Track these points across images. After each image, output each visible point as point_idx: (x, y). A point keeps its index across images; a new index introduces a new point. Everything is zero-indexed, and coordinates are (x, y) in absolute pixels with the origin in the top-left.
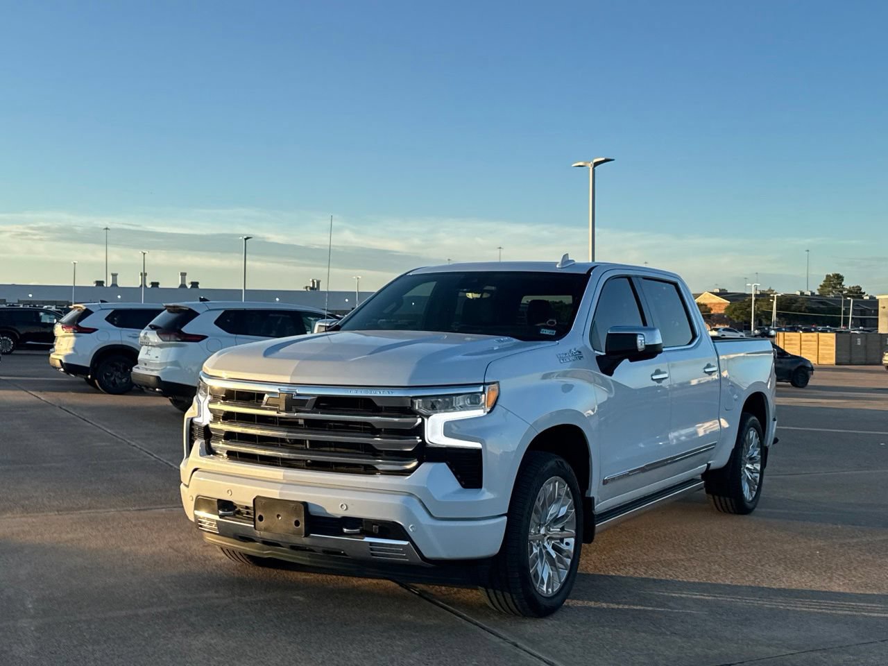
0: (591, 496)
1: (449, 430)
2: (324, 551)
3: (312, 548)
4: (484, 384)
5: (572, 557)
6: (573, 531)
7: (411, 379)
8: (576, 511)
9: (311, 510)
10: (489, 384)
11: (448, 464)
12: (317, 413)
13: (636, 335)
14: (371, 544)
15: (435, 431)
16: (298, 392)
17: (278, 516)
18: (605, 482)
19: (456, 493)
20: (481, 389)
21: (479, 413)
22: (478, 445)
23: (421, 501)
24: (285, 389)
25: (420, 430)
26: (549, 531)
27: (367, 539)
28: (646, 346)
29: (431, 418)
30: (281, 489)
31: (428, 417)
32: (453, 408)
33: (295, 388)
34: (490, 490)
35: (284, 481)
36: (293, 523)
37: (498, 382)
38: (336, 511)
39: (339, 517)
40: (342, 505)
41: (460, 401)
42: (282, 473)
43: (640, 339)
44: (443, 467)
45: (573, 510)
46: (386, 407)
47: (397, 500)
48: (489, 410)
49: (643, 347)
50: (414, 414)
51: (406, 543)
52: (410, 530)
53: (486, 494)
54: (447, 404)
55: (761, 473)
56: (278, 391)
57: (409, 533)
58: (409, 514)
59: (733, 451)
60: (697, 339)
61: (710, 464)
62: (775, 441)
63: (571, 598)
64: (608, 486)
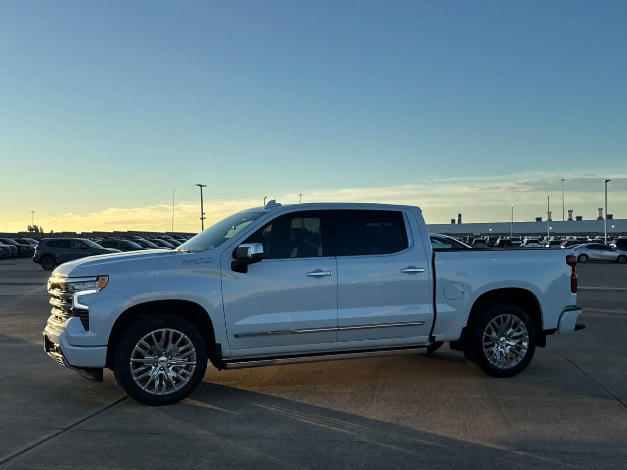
0: (217, 343)
1: (80, 300)
4: (98, 277)
8: (196, 350)
10: (101, 276)
14: (56, 356)
15: (76, 301)
18: (236, 336)
19: (83, 332)
20: (95, 279)
21: (94, 291)
22: (87, 308)
23: (66, 336)
28: (252, 255)
31: (75, 293)
32: (85, 288)
34: (92, 331)
37: (108, 276)
40: (50, 337)
41: (89, 285)
43: (249, 251)
44: (78, 319)
45: (194, 349)
48: (100, 289)
50: (71, 292)
51: (62, 356)
53: (90, 334)
57: (62, 352)
58: (60, 341)
59: (464, 329)
60: (407, 249)
61: (435, 337)
62: (578, 327)
63: (192, 398)
64: (239, 339)
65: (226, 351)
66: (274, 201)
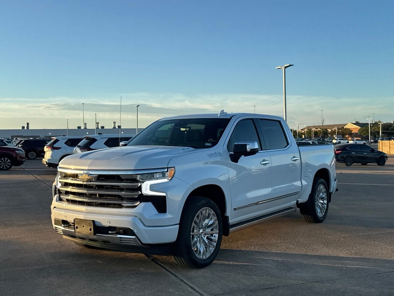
0: (227, 215)
1: (152, 188)
2: (102, 241)
3: (98, 240)
4: (168, 168)
5: (217, 242)
6: (218, 231)
7: (135, 166)
8: (218, 222)
9: (96, 223)
10: (170, 168)
11: (152, 203)
12: (98, 182)
13: (246, 145)
14: (120, 238)
15: (146, 189)
16: (90, 173)
17: (83, 226)
18: (235, 209)
19: (155, 215)
20: (166, 170)
21: (165, 180)
22: (164, 194)
23: (140, 219)
24: (85, 172)
25: (140, 188)
26: (205, 231)
27: (119, 236)
28: (251, 149)
29: (144, 183)
30: (84, 215)
31: (143, 182)
32: (154, 178)
33: (89, 172)
34: (170, 213)
35: (86, 212)
36: (89, 229)
37: (174, 167)
38: (106, 224)
39: (107, 226)
40: (108, 221)
41: (157, 175)
42: (85, 208)
43: (248, 147)
44: (150, 204)
45: (217, 222)
46: (125, 179)
47: (130, 219)
48: (170, 179)
49: (250, 150)
50: (137, 181)
51: (134, 237)
52: (135, 232)
53: (168, 215)
54: (151, 176)
55: (327, 204)
56: (83, 173)
57: (135, 233)
58: (134, 224)
59: (310, 194)
60: (289, 146)
61: (298, 201)
62: (337, 190)
63: (217, 260)
64: (237, 211)
65: (231, 221)
66: (223, 110)
